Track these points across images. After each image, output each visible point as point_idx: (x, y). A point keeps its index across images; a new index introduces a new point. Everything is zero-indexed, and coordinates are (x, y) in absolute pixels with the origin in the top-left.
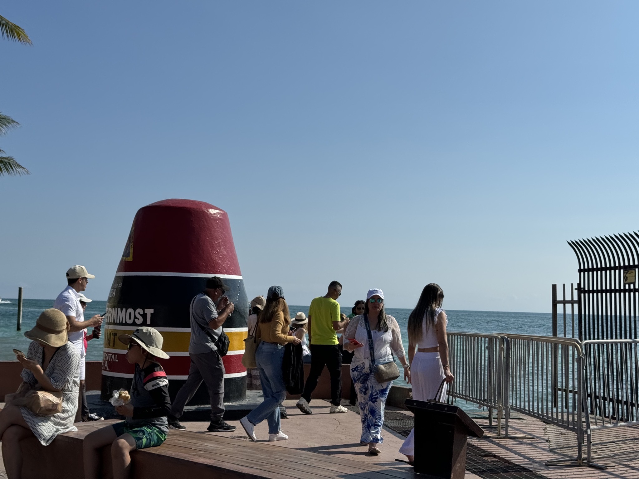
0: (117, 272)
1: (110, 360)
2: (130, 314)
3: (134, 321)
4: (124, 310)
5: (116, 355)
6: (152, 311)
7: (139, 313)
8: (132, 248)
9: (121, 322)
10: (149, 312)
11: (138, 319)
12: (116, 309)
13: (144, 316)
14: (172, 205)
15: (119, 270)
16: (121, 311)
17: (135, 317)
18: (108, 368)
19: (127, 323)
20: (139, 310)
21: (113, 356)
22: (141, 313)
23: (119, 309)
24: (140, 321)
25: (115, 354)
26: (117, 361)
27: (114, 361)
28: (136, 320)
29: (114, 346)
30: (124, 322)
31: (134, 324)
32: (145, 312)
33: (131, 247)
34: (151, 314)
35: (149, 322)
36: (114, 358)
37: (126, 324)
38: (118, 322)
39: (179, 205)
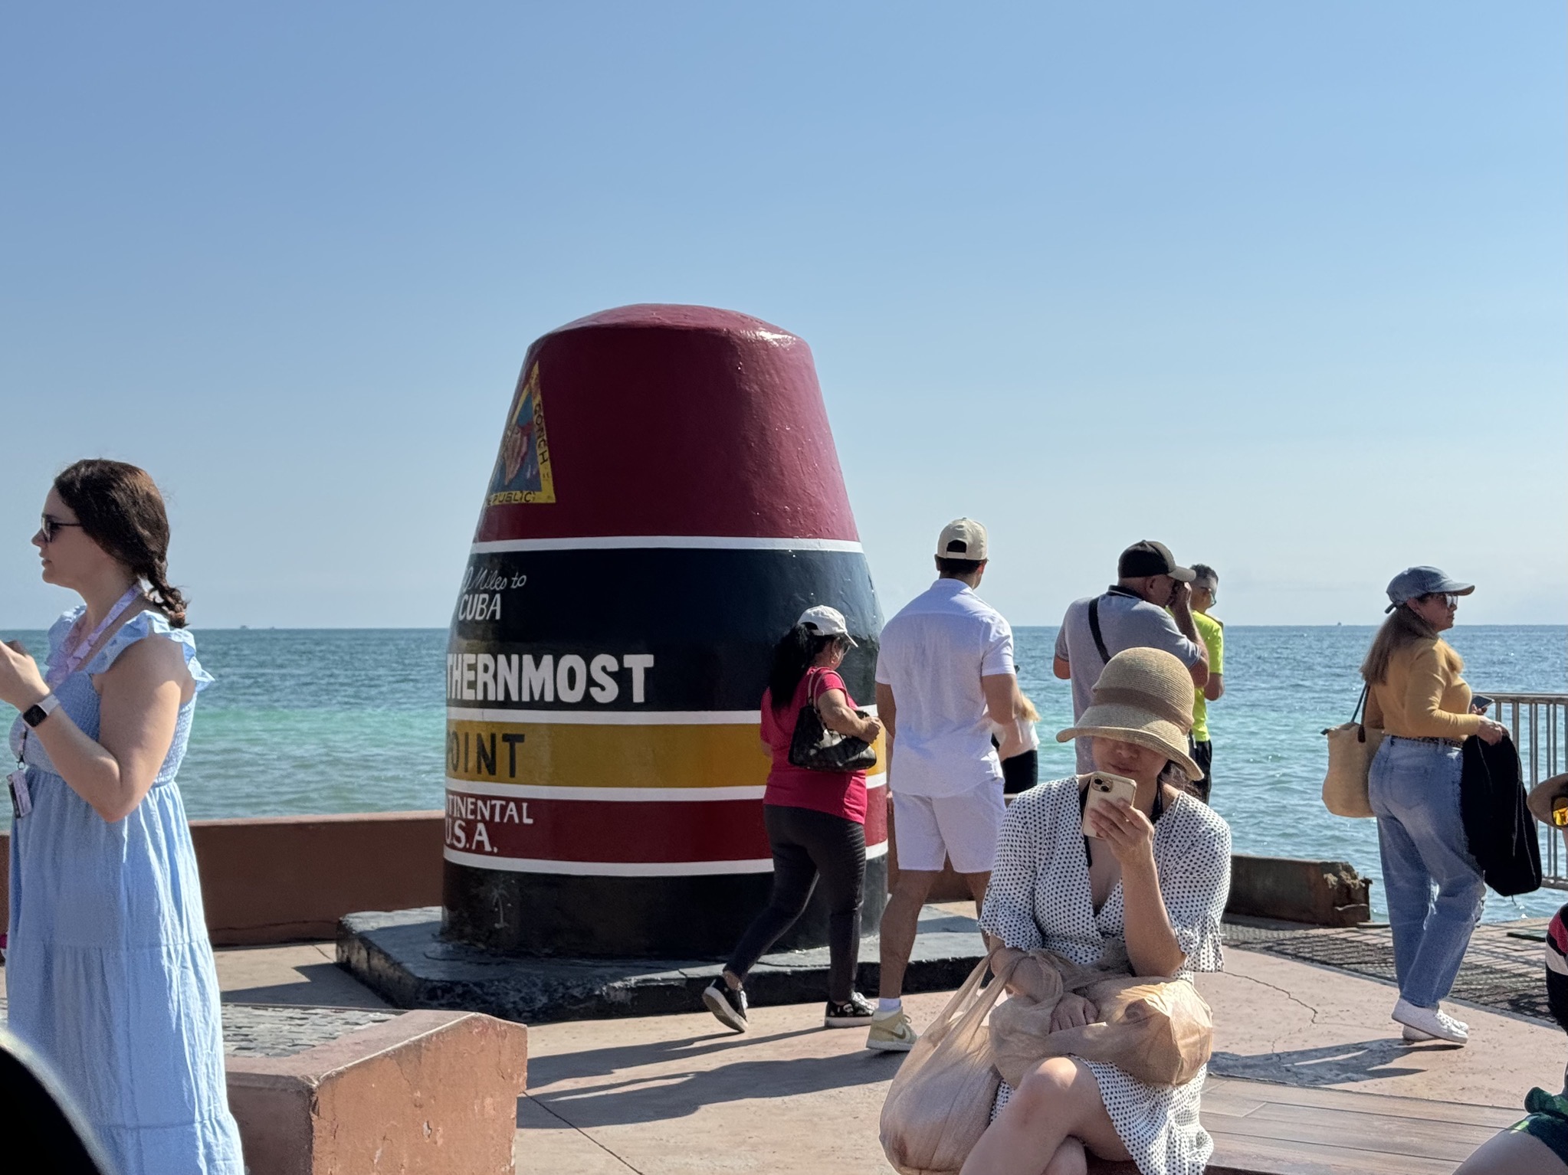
0: (475, 541)
1: (497, 819)
2: (572, 673)
3: (587, 694)
4: (548, 660)
5: (525, 805)
6: (648, 660)
7: (604, 669)
8: (548, 463)
9: (537, 697)
10: (639, 663)
11: (603, 688)
12: (515, 658)
13: (623, 677)
14: (668, 322)
15: (485, 533)
16: (537, 664)
17: (591, 682)
18: (492, 845)
19: (563, 702)
20: (606, 661)
21: (512, 805)
22: (609, 669)
23: (528, 659)
24: (610, 692)
25: (518, 802)
26: (530, 821)
27: (517, 820)
28: (595, 692)
29: (512, 774)
30: (549, 697)
31: (588, 703)
32: (626, 665)
33: (540, 459)
34: (647, 671)
35: (639, 696)
36: (515, 813)
37: (558, 705)
38: (526, 698)
39: (690, 323)
